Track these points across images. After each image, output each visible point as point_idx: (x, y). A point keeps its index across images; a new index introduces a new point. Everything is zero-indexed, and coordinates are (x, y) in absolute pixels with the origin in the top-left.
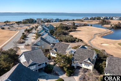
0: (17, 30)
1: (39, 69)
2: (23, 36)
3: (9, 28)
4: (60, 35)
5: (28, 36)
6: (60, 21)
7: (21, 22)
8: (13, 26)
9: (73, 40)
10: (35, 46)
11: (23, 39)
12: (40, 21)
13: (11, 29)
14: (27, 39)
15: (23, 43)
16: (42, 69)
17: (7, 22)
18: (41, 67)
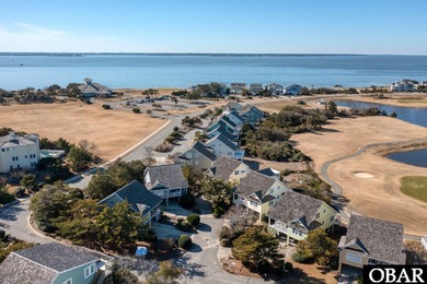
0: (169, 117)
1: (170, 199)
2: (172, 135)
3: (149, 112)
4: (261, 139)
5: (185, 137)
6: (303, 94)
7: (186, 92)
8: (159, 106)
9: (284, 155)
10: (182, 160)
11: (171, 141)
12: (241, 91)
13: (155, 113)
14: (179, 142)
15: (167, 150)
16: (176, 198)
17: (151, 91)
18: (174, 195)
